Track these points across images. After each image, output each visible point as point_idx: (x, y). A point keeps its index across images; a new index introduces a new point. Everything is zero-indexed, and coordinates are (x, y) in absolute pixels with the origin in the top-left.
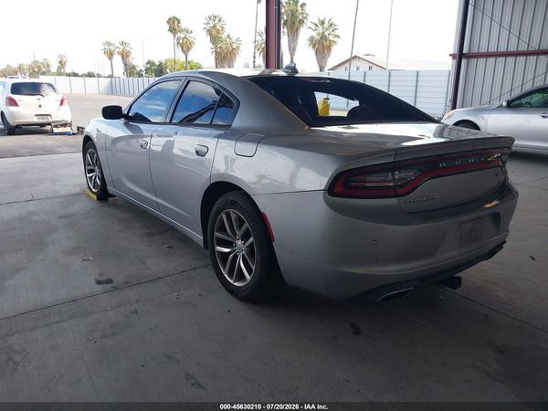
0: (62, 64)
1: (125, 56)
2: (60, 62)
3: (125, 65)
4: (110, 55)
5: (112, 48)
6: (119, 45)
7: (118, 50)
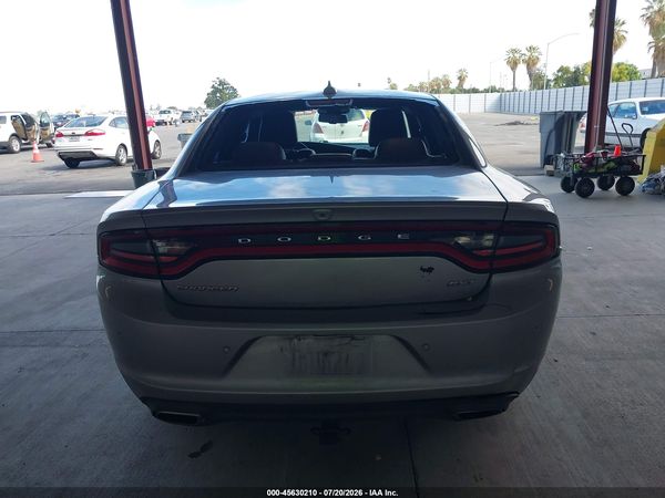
0: (461, 79)
1: (531, 63)
2: (460, 78)
3: (530, 76)
4: (513, 64)
5: (517, 55)
6: (526, 52)
7: (523, 57)
